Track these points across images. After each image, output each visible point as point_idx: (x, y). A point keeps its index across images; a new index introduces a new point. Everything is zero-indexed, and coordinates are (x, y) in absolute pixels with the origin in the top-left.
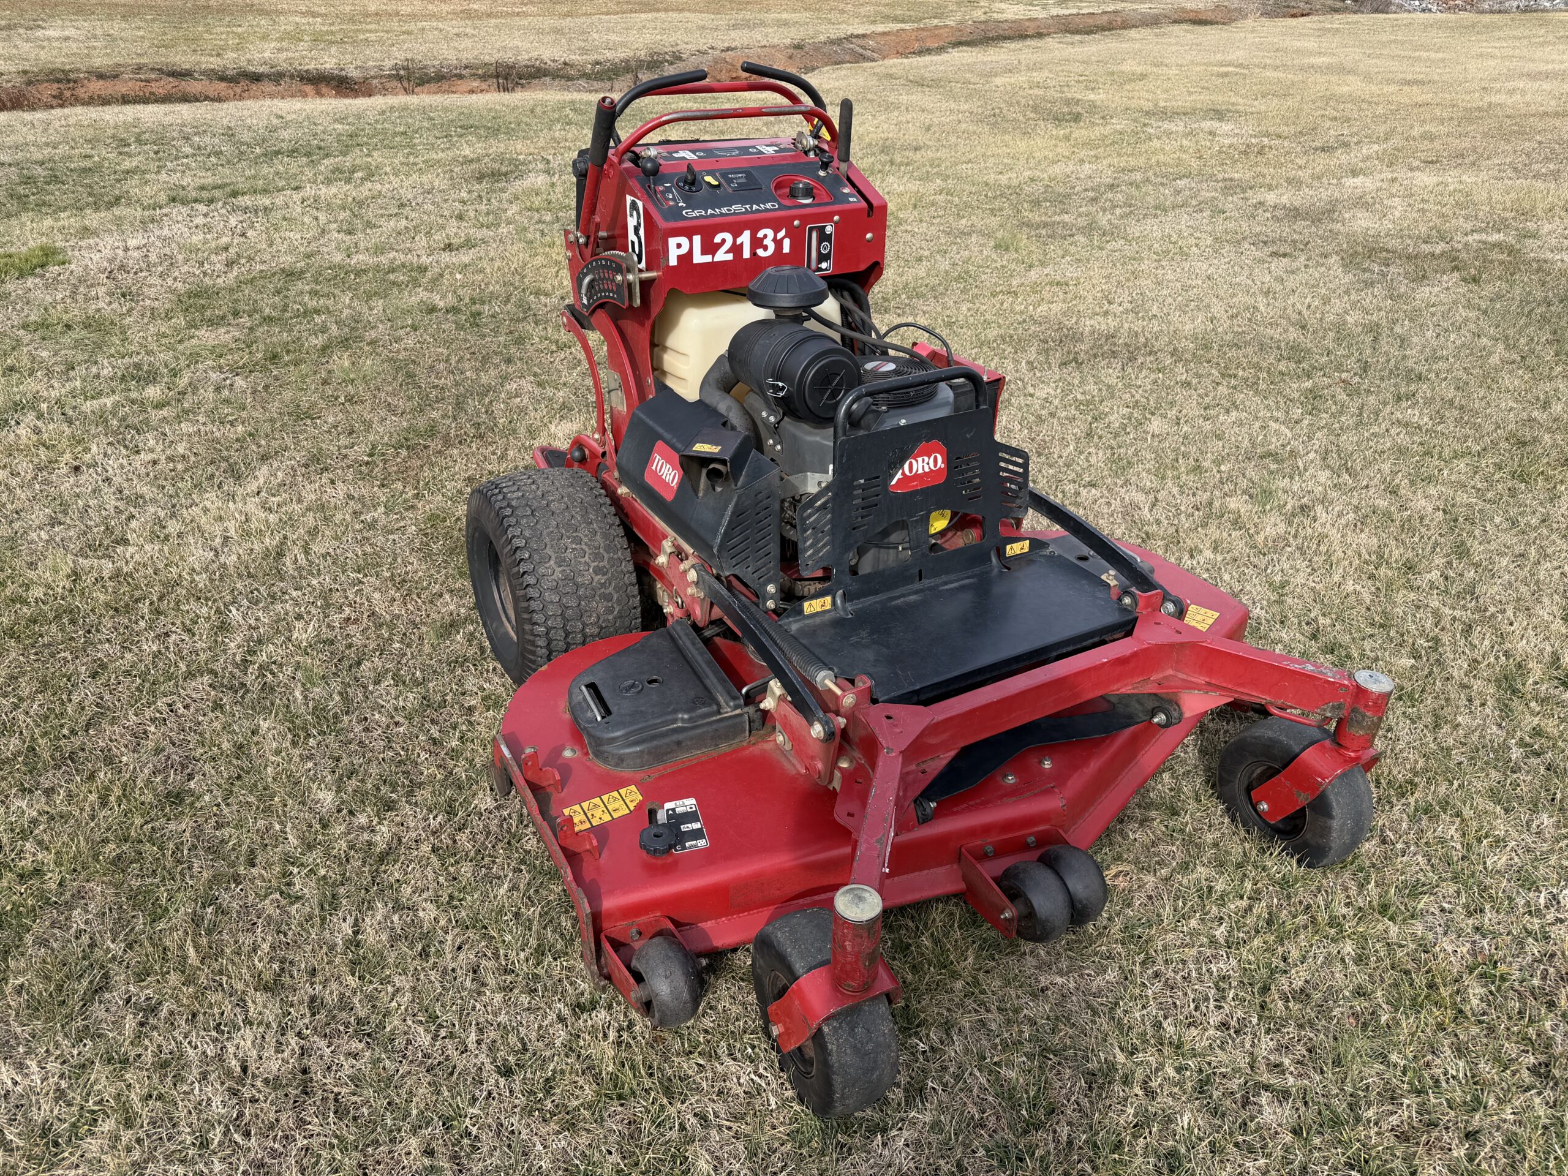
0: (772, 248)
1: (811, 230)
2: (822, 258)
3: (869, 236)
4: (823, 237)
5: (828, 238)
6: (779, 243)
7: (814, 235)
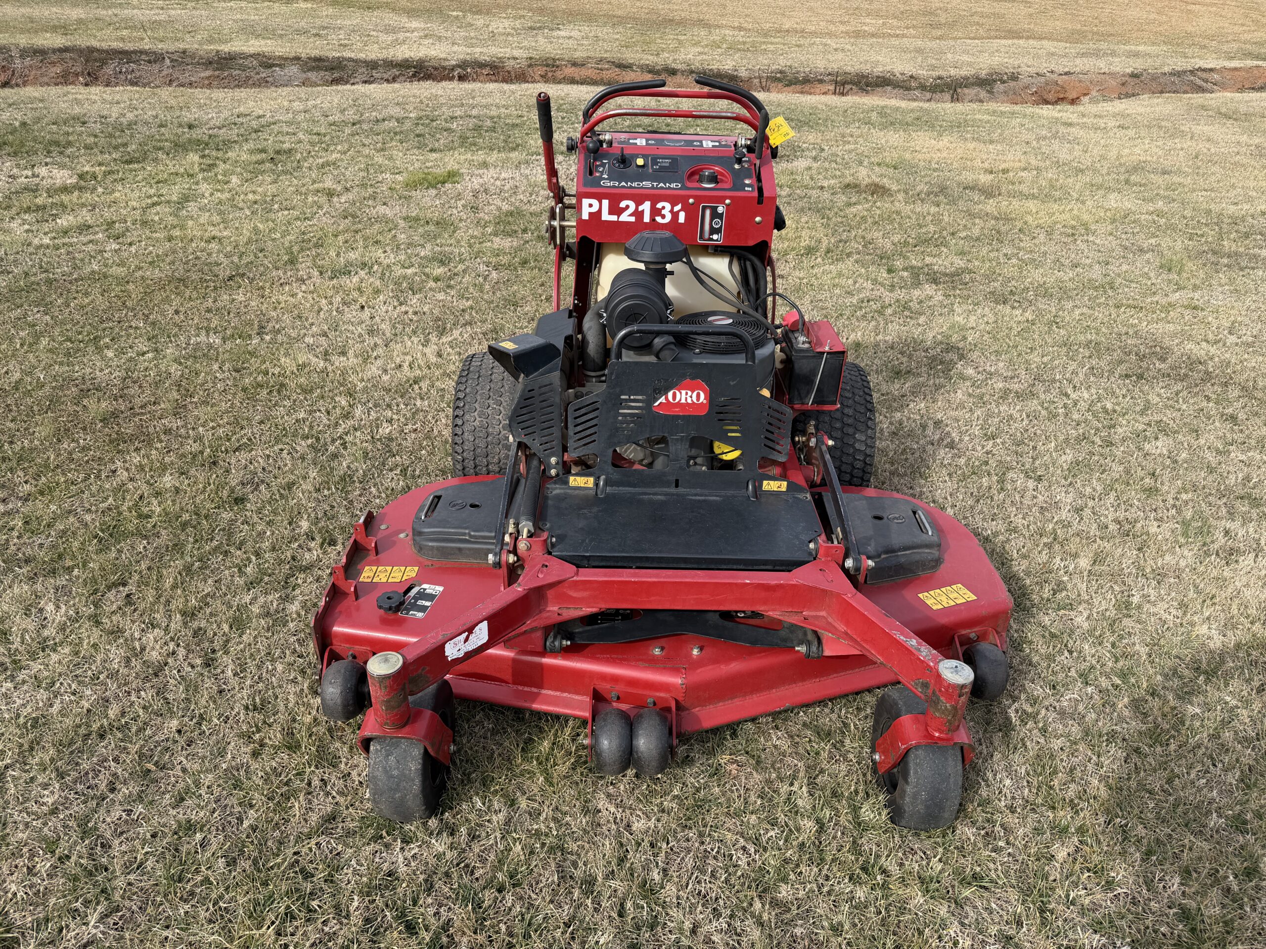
0: (668, 218)
1: (704, 208)
2: (713, 231)
3: (758, 219)
4: (715, 215)
5: (720, 216)
6: (675, 215)
7: (708, 212)
